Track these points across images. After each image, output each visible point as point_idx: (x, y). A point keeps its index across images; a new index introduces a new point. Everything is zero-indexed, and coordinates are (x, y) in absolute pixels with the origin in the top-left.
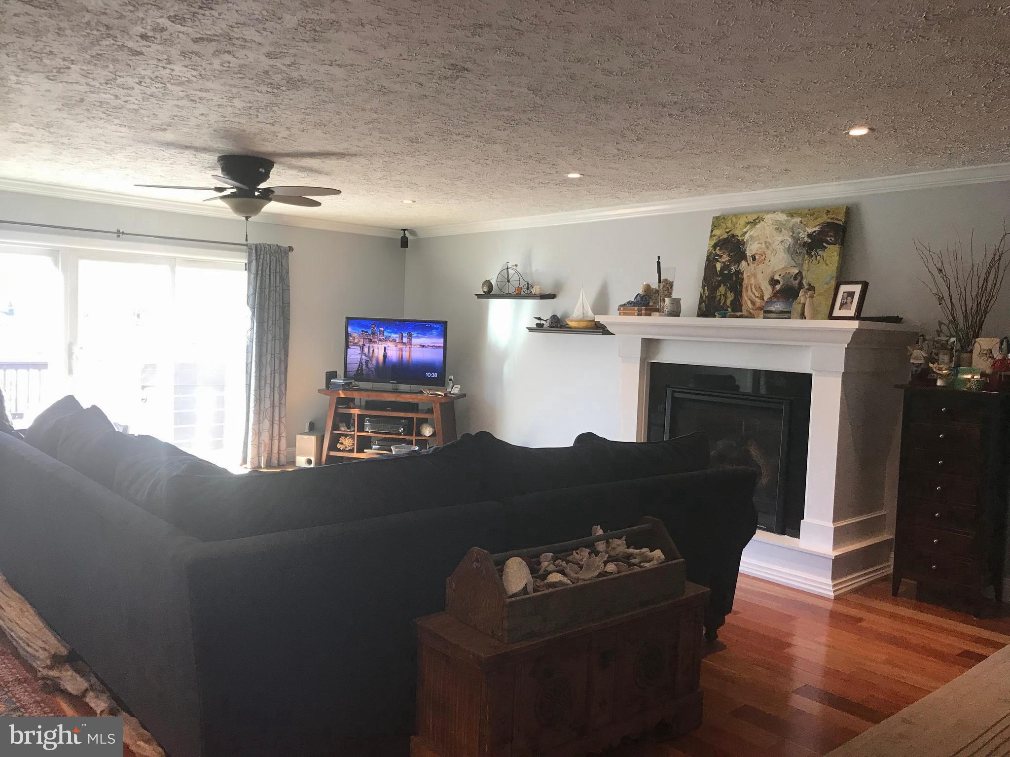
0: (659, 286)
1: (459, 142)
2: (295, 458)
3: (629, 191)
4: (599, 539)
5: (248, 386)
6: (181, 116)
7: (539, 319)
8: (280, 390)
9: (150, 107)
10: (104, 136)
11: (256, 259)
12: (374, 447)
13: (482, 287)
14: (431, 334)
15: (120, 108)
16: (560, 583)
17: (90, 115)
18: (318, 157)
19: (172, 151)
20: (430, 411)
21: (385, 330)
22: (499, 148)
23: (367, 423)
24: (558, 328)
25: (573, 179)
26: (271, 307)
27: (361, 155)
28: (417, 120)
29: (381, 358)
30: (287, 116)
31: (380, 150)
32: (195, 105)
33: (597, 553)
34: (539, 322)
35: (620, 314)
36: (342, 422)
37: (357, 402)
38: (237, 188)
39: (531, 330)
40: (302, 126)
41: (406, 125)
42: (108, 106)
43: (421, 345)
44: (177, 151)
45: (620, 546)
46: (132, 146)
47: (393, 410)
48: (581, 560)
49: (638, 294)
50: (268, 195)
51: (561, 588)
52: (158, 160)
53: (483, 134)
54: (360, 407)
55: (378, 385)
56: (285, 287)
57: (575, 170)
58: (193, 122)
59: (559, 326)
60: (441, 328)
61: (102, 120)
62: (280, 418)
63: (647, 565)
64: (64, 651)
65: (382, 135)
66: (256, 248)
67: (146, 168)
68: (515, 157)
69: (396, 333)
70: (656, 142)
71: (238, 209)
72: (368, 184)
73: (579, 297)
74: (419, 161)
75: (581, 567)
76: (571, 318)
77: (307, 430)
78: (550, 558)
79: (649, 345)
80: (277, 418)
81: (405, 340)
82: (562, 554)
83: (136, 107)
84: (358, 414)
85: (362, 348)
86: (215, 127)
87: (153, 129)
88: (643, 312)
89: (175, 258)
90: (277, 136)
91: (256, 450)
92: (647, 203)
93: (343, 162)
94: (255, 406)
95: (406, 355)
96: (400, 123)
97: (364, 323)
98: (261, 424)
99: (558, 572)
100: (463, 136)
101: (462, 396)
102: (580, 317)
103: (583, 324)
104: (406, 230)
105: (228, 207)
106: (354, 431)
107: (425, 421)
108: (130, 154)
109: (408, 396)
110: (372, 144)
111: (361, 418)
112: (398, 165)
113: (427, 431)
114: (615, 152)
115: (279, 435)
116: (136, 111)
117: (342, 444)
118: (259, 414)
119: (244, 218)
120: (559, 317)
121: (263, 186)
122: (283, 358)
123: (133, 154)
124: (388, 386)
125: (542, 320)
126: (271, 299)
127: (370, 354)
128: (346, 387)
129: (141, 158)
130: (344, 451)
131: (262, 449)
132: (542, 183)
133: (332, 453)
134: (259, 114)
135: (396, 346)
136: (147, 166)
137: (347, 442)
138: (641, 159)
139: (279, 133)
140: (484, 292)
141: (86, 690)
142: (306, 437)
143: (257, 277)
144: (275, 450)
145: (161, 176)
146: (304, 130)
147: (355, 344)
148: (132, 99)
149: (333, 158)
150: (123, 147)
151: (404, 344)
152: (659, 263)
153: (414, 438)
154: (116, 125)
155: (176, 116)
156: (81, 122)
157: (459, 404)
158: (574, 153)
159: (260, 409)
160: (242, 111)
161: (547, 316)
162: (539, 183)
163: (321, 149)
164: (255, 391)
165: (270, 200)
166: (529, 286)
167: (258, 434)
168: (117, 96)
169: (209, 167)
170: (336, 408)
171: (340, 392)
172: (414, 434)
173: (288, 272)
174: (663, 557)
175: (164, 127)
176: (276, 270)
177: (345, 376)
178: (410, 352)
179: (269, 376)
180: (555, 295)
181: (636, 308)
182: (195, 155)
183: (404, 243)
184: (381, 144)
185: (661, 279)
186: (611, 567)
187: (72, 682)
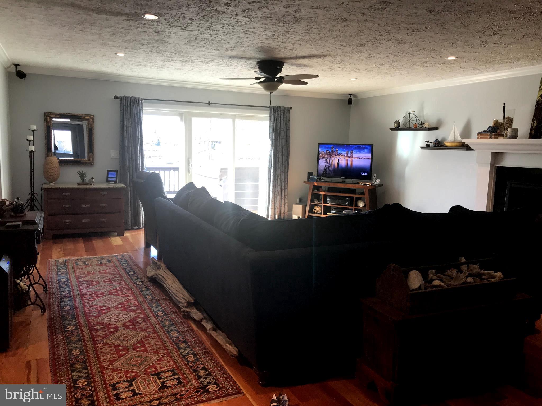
0: (504, 121)
1: (385, 44)
2: (292, 216)
3: (486, 65)
4: (464, 264)
5: (270, 179)
6: (240, 42)
7: (428, 142)
8: (285, 181)
9: (226, 39)
10: (205, 55)
11: (274, 114)
12: (332, 212)
13: (394, 125)
14: (364, 152)
15: (213, 41)
16: (440, 286)
17: (199, 46)
18: (307, 58)
19: (235, 60)
20: (363, 193)
21: (339, 149)
22: (407, 46)
23: (328, 199)
24: (439, 147)
25: (451, 60)
26: (281, 139)
27: (330, 55)
28: (361, 34)
29: (336, 165)
30: (292, 38)
31: (340, 52)
32: (247, 36)
33: (462, 272)
34: (427, 143)
35: (478, 138)
36: (316, 198)
37: (323, 188)
38: (266, 77)
39: (422, 148)
40: (300, 42)
41: (355, 37)
42: (207, 40)
43: (358, 158)
44: (237, 60)
45: (475, 268)
46: (217, 59)
47: (342, 193)
48: (452, 275)
49: (490, 126)
50: (281, 80)
51: (440, 288)
52: (228, 65)
53: (398, 38)
54: (325, 191)
55: (334, 179)
56: (288, 128)
57: (452, 55)
58: (246, 44)
59: (439, 146)
60: (371, 147)
61: (204, 48)
62: (285, 196)
63: (492, 280)
64: (192, 300)
65: (341, 44)
66: (274, 108)
67: (222, 70)
68: (416, 50)
69: (344, 151)
70: (505, 34)
71: (267, 88)
72: (333, 71)
73: (452, 129)
74: (361, 56)
75: (452, 278)
76: (447, 141)
77: (298, 202)
78: (434, 273)
79: (496, 156)
80: (283, 195)
81: (349, 155)
82: (441, 270)
83: (220, 39)
84: (324, 195)
85: (326, 160)
86: (256, 46)
87: (227, 50)
88: (493, 136)
89: (235, 115)
90: (287, 49)
91: (273, 211)
92: (498, 72)
93: (320, 60)
94: (273, 189)
95: (350, 163)
96: (352, 36)
97: (328, 146)
98: (276, 199)
99: (439, 280)
100: (387, 41)
101: (381, 185)
102: (453, 140)
103: (454, 144)
104: (352, 95)
105: (262, 87)
106: (322, 203)
107: (359, 199)
108: (215, 63)
109: (351, 185)
110: (336, 49)
111: (326, 196)
112: (349, 59)
113: (361, 204)
114: (479, 42)
115: (284, 204)
116: (219, 41)
117: (315, 209)
118: (275, 193)
119: (269, 93)
120: (440, 141)
121: (279, 75)
122: (286, 165)
123: (217, 63)
124: (340, 180)
125: (429, 142)
126: (281, 134)
127: (331, 163)
128: (318, 180)
129: (220, 65)
130: (316, 213)
131: (276, 211)
132: (432, 64)
133: (311, 214)
134: (278, 38)
135: (345, 158)
136: (223, 69)
137: (318, 209)
138: (495, 45)
139: (288, 47)
140: (395, 127)
141: (202, 319)
142: (297, 206)
143: (274, 123)
144: (282, 212)
145: (229, 74)
146: (300, 44)
147: (323, 158)
148: (218, 36)
149: (315, 58)
150: (212, 60)
151: (349, 157)
152: (504, 108)
153: (354, 208)
154: (210, 49)
155: (238, 42)
156: (195, 49)
157: (379, 190)
158: (453, 45)
159: (275, 191)
160: (270, 37)
161: (432, 140)
162: (430, 64)
163: (309, 54)
164: (273, 182)
165: (282, 83)
166: (422, 123)
167: (274, 203)
168: (212, 35)
169: (252, 67)
170: (313, 191)
171: (315, 183)
172: (354, 206)
173: (289, 121)
174: (502, 276)
175: (232, 48)
176: (283, 120)
177: (317, 174)
178: (352, 161)
179: (279, 174)
180: (437, 128)
181: (489, 134)
182: (246, 62)
183: (350, 102)
184: (340, 48)
185: (506, 117)
186: (470, 279)
187: (196, 315)
